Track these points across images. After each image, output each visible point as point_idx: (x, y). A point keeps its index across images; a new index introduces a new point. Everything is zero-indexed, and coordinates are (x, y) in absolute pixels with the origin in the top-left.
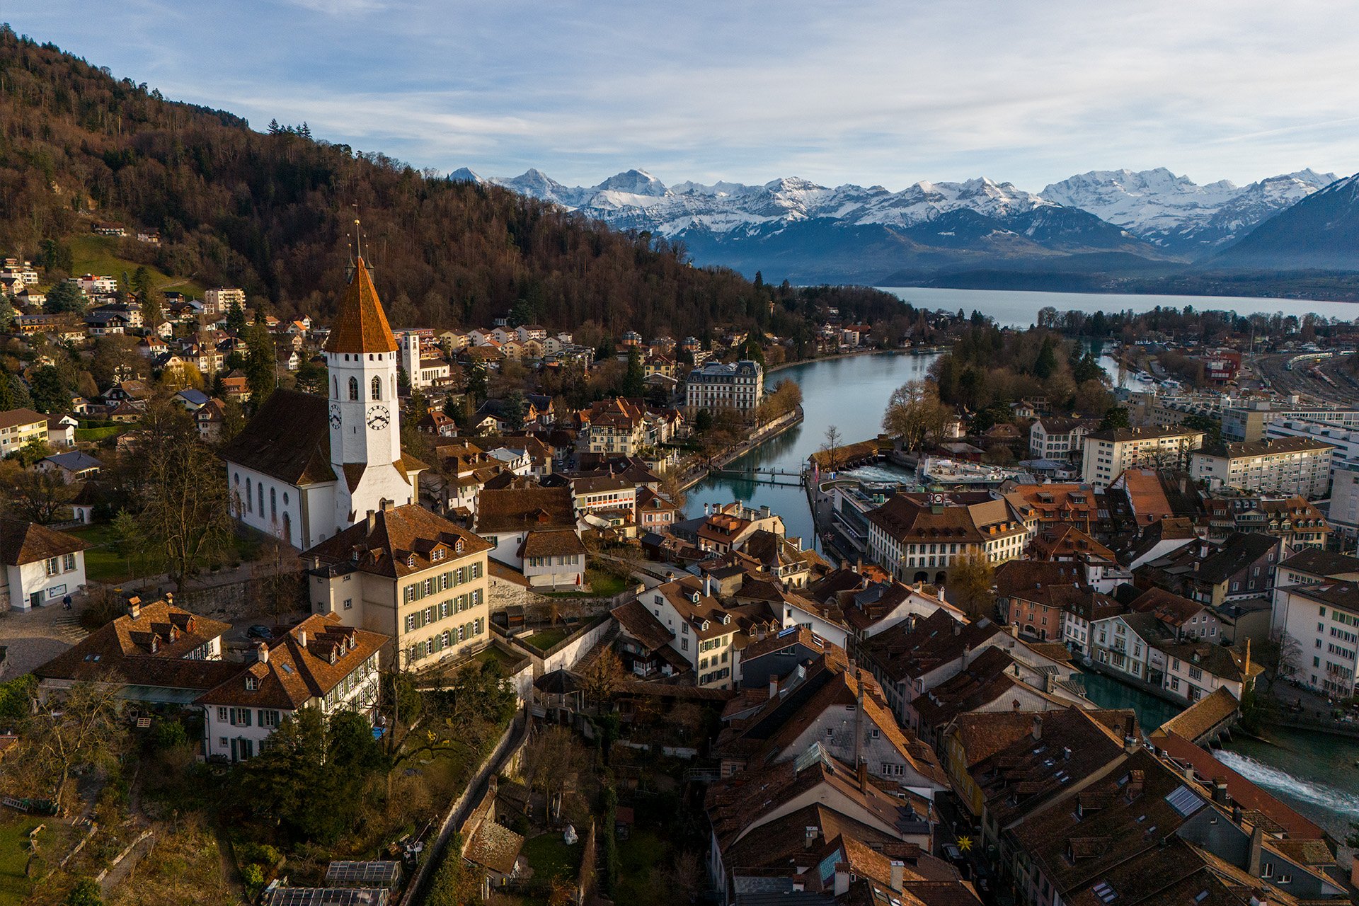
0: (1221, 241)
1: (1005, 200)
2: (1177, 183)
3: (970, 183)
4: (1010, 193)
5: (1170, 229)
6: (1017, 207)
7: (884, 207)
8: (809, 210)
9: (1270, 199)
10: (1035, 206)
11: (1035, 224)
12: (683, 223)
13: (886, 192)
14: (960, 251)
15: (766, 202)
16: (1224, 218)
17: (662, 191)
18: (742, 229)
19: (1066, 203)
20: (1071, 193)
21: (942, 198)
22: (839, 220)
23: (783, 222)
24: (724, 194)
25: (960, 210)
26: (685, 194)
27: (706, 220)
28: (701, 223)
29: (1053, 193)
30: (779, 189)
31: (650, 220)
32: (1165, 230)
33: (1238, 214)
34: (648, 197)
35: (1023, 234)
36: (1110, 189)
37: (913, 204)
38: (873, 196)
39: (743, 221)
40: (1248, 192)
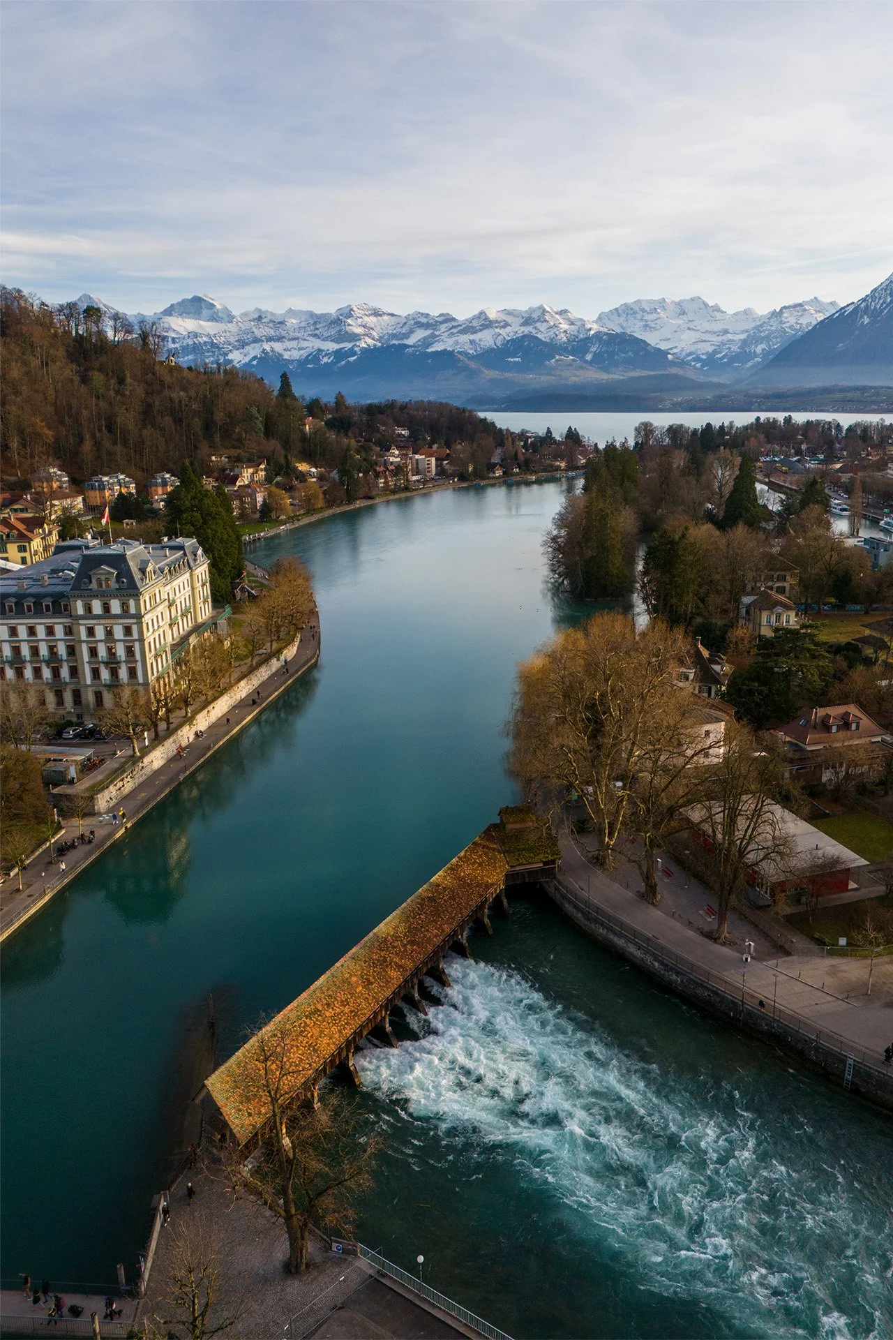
0: (750, 364)
1: (564, 326)
2: (710, 310)
3: (532, 310)
4: (569, 319)
5: (707, 353)
6: (576, 333)
7: (453, 334)
8: (381, 337)
9: (787, 325)
10: (592, 332)
11: (593, 349)
12: (253, 351)
13: (454, 319)
14: (526, 376)
15: (338, 329)
16: (752, 343)
17: (230, 318)
18: (316, 356)
19: (619, 330)
20: (622, 320)
21: (507, 325)
22: (411, 346)
23: (356, 349)
24: (294, 321)
25: (524, 336)
26: (254, 320)
27: (278, 347)
28: (273, 351)
29: (606, 321)
30: (350, 316)
31: (218, 347)
32: (703, 354)
33: (763, 338)
34: (215, 323)
35: (582, 359)
36: (654, 316)
37: (481, 330)
38: (442, 323)
39: (316, 348)
40: (769, 318)
